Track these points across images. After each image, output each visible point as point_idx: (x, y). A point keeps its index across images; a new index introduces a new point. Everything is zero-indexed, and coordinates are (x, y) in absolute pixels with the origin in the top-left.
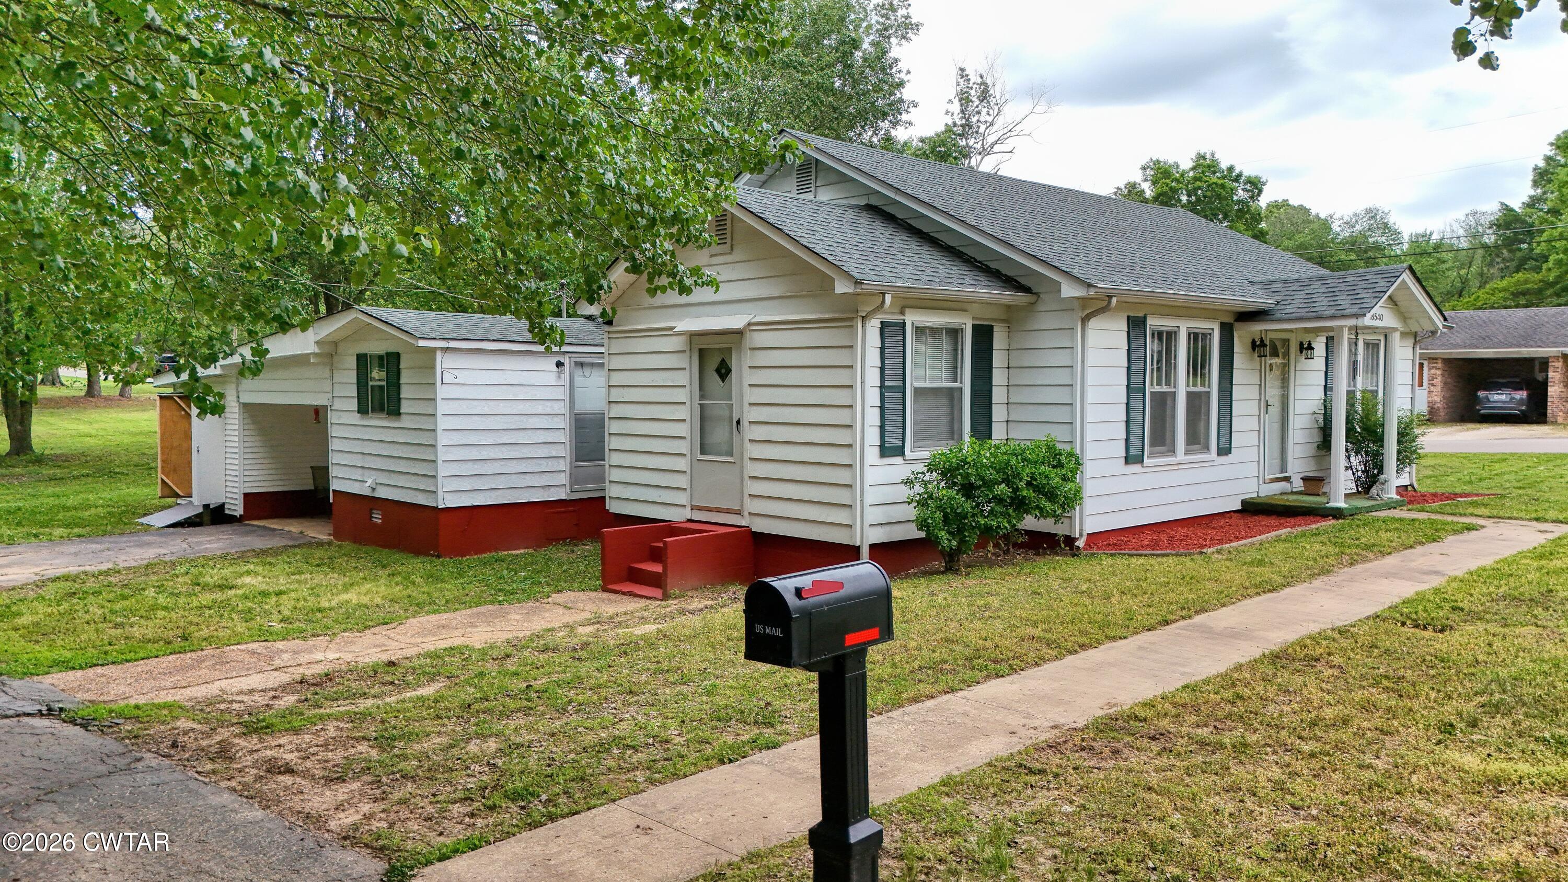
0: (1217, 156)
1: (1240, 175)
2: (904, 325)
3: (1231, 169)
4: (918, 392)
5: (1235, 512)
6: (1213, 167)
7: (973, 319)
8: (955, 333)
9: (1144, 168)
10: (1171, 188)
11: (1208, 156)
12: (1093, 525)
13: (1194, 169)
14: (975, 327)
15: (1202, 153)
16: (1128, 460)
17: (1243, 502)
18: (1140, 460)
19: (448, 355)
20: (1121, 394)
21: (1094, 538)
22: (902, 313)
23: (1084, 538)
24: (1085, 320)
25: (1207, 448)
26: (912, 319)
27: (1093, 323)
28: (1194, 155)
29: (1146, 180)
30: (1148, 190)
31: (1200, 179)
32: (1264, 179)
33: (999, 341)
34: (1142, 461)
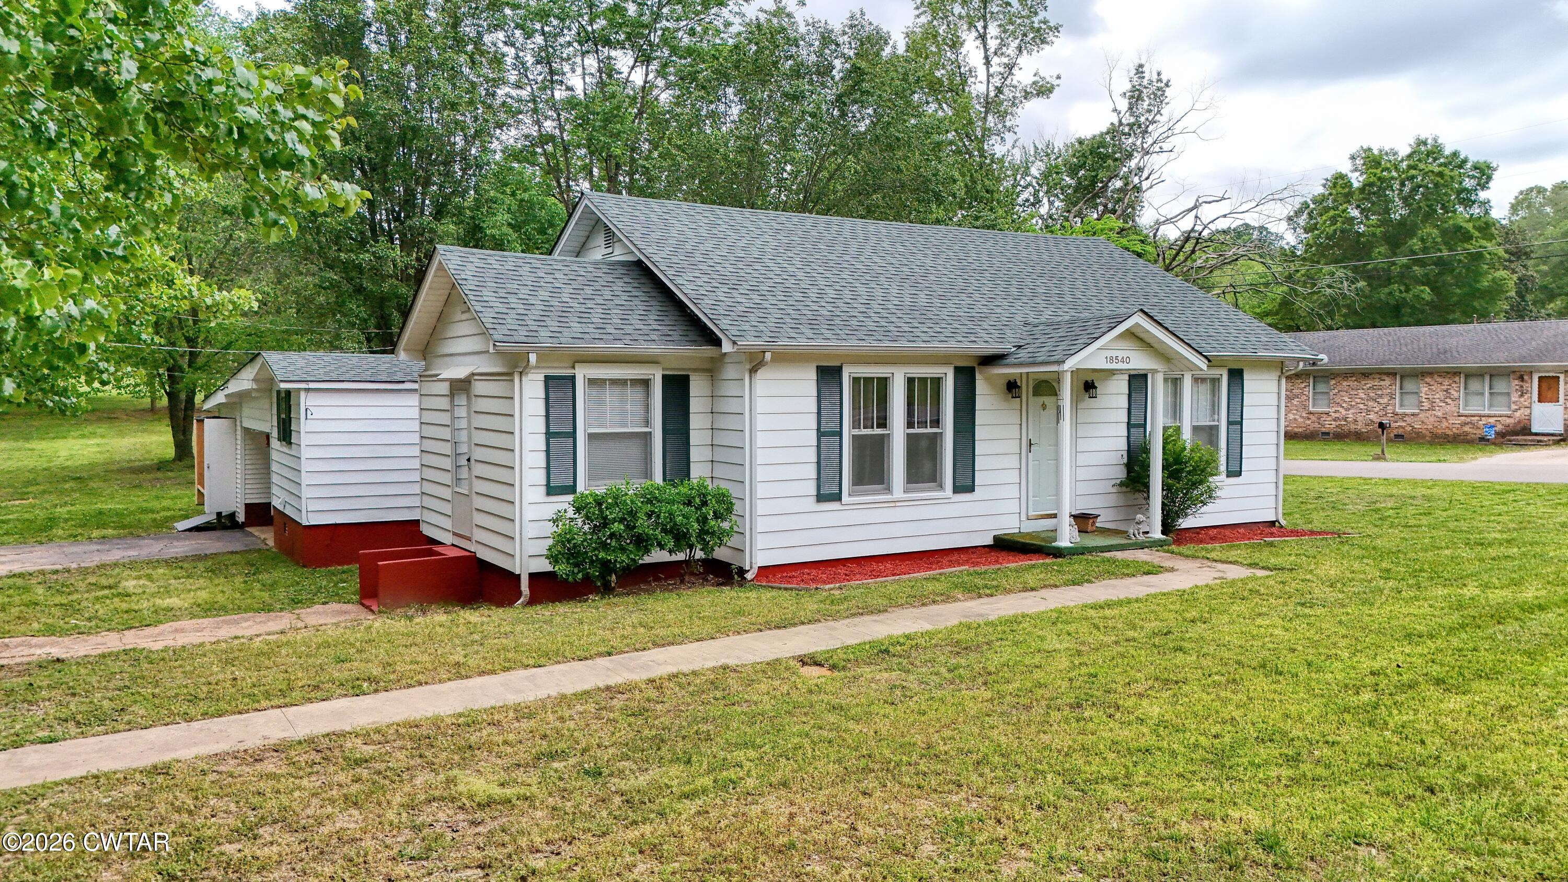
0: (1440, 141)
1: (1465, 161)
2: (573, 378)
3: (1455, 154)
4: (592, 437)
5: (984, 547)
6: (1435, 152)
7: (663, 369)
8: (646, 383)
9: (1353, 158)
10: (1379, 179)
11: (1429, 141)
12: (763, 559)
13: (1410, 156)
14: (664, 376)
15: (1423, 137)
16: (821, 498)
17: (996, 538)
18: (837, 497)
19: (310, 394)
20: (811, 438)
21: (766, 572)
22: (574, 368)
23: (755, 570)
24: (753, 371)
25: (941, 487)
26: (582, 373)
27: (761, 374)
28: (1412, 141)
29: (1356, 170)
30: (1357, 180)
31: (1414, 167)
32: (1494, 165)
33: (698, 388)
34: (840, 499)
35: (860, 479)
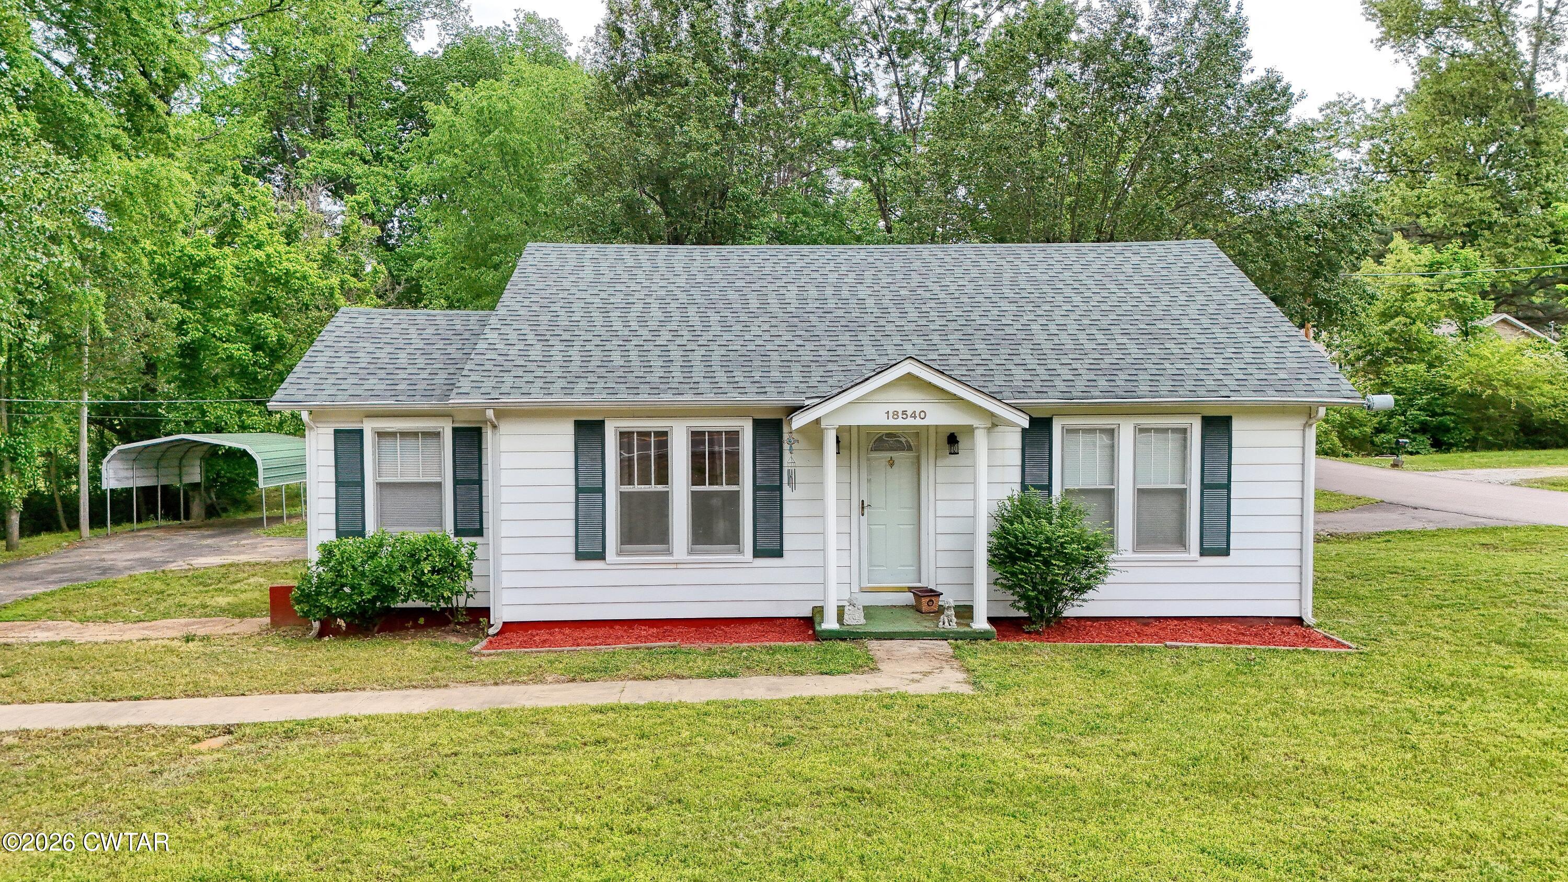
2: (360, 432)
4: (381, 486)
5: (799, 618)
7: (453, 422)
8: (435, 435)
14: (455, 430)
16: (581, 556)
17: (814, 610)
21: (511, 627)
22: (361, 422)
23: (499, 626)
25: (740, 551)
26: (370, 427)
27: (505, 429)
34: (604, 558)
35: (630, 537)
